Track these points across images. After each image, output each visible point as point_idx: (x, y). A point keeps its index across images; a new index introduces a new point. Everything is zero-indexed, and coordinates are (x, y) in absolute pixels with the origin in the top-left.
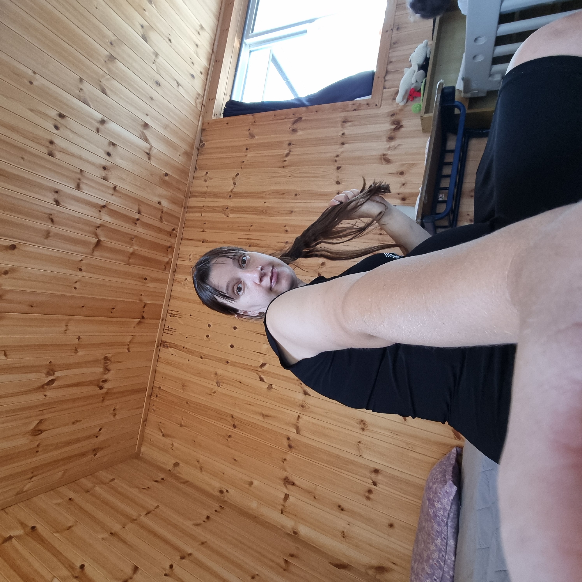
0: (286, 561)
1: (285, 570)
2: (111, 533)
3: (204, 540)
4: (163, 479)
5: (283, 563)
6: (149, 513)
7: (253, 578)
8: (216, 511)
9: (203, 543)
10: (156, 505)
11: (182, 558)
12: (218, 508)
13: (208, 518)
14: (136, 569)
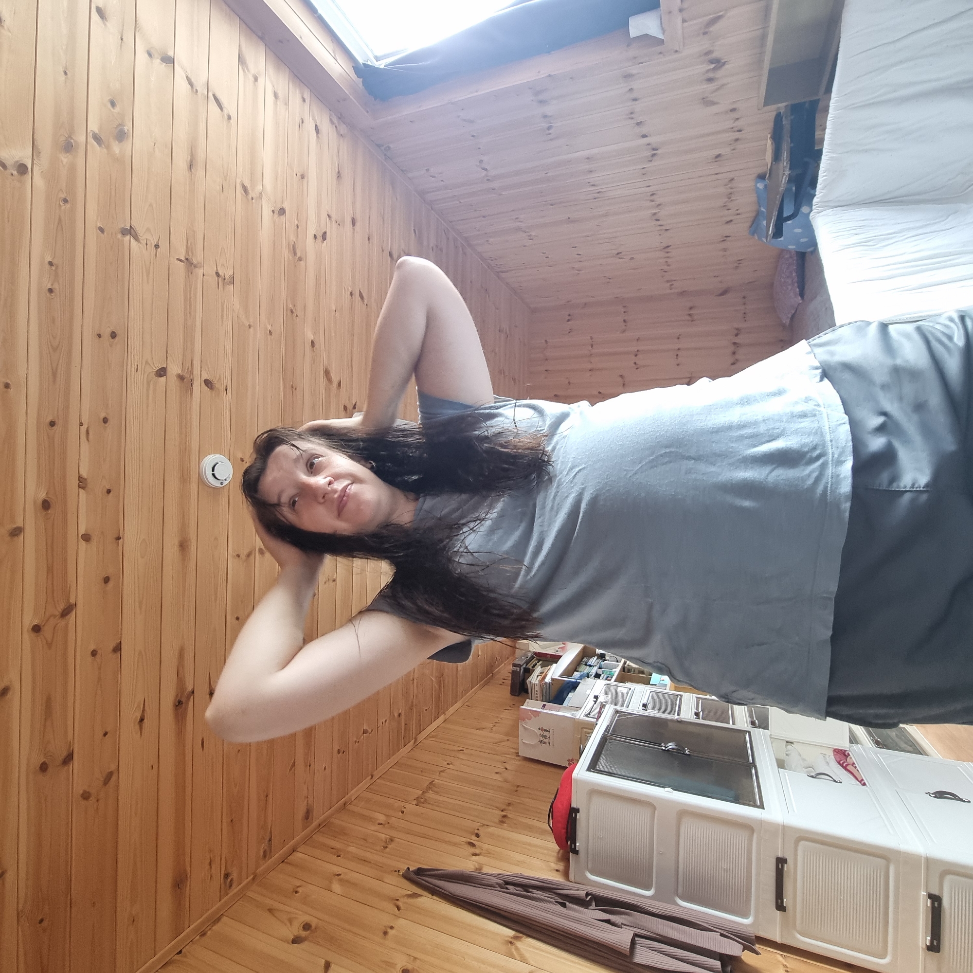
0: (690, 315)
1: (692, 321)
2: (590, 370)
3: (637, 337)
4: (569, 315)
5: (688, 318)
6: (592, 346)
7: (678, 338)
8: (625, 312)
9: (638, 340)
10: (589, 338)
11: (636, 355)
12: (623, 310)
13: (625, 321)
14: (621, 376)
